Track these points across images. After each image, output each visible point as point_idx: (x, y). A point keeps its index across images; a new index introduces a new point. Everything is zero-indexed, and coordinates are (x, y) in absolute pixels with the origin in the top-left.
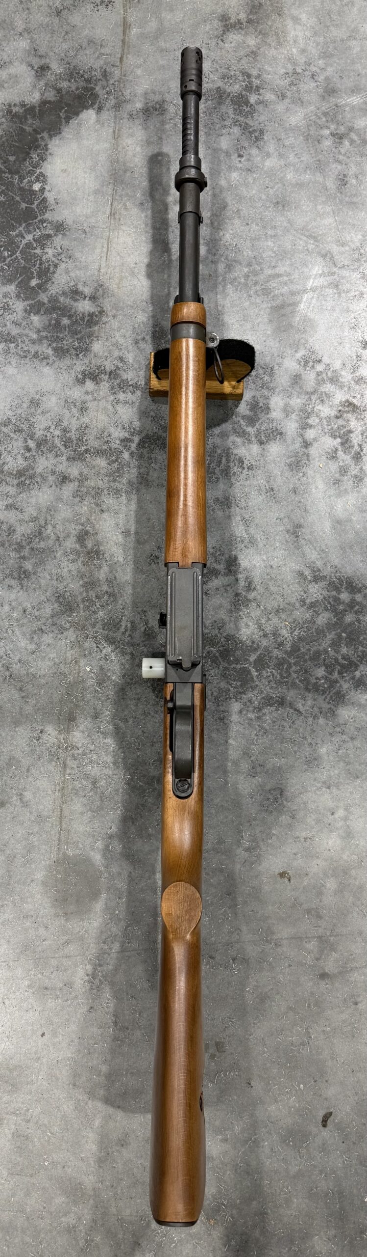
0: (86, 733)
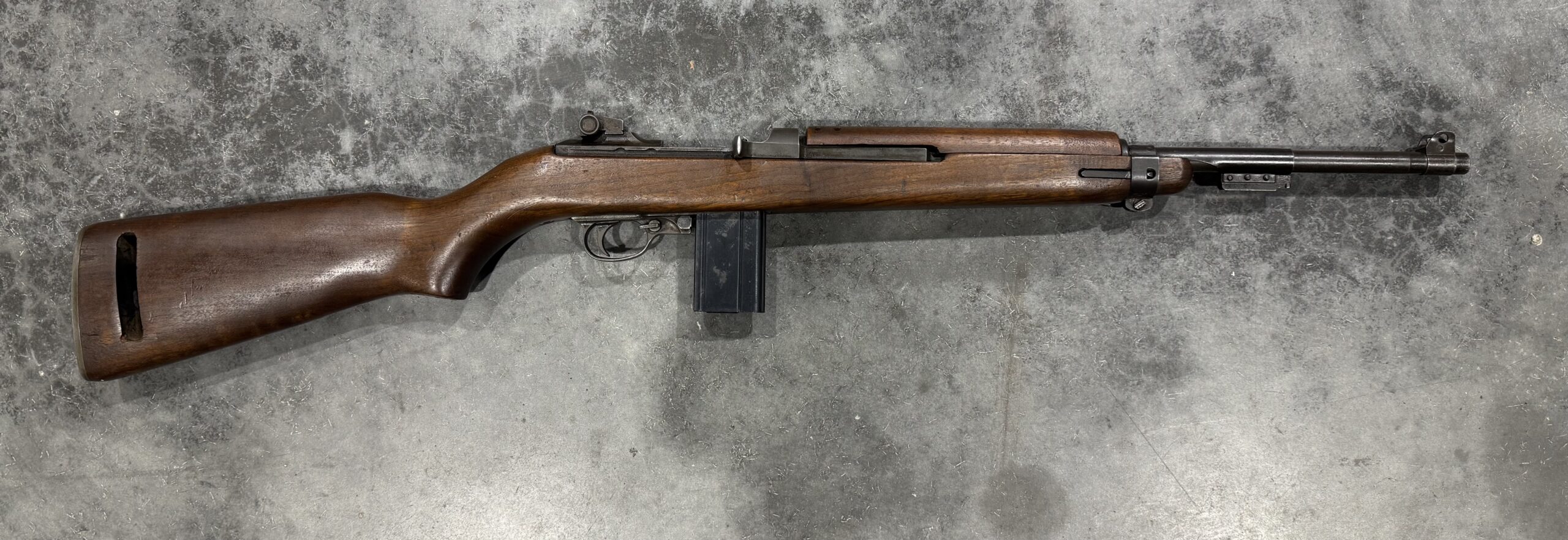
0: (1043, 296)
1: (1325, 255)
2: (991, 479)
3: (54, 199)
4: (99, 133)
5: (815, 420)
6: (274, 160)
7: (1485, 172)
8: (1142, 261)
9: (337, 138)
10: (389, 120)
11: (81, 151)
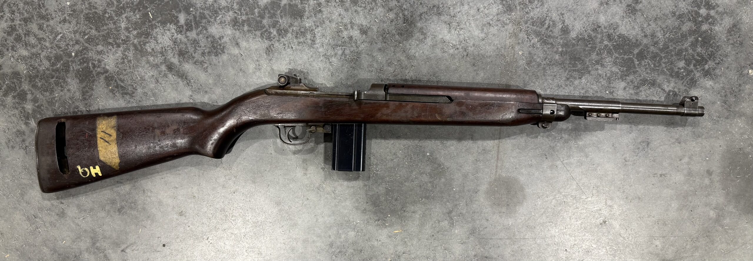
1: (651, 78)
2: (490, 182)
3: (39, 46)
4: (60, 14)
5: (408, 155)
6: (147, 27)
7: (729, 39)
8: (565, 80)
9: (177, 17)
10: (202, 9)
11: (51, 23)
